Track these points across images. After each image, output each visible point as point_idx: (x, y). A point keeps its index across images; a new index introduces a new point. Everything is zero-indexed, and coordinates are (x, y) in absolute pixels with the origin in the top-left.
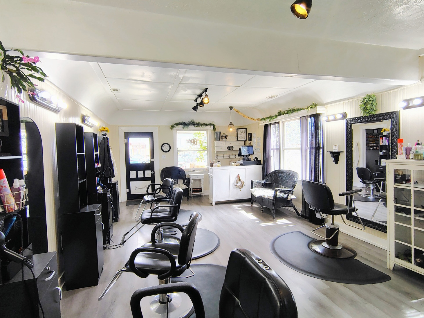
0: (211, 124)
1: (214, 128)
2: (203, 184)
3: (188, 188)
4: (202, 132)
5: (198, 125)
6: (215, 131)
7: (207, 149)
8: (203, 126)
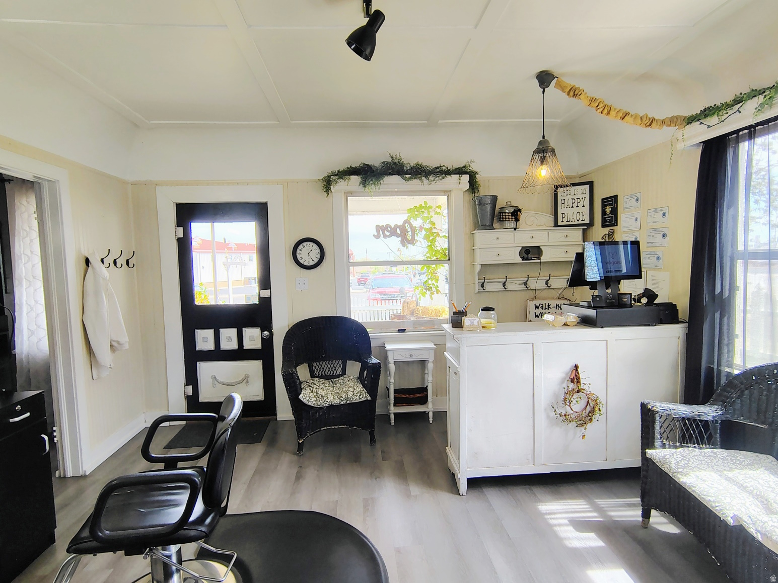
0: (460, 171)
3: (369, 398)
4: (430, 200)
5: (419, 172)
6: (476, 195)
7: (448, 258)
8: (431, 178)
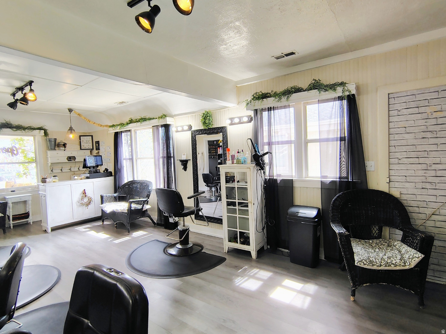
0: (40, 129)
1: (46, 134)
2: (30, 207)
3: (3, 215)
4: (26, 138)
5: (19, 128)
6: (47, 138)
7: (35, 161)
8: (27, 130)
